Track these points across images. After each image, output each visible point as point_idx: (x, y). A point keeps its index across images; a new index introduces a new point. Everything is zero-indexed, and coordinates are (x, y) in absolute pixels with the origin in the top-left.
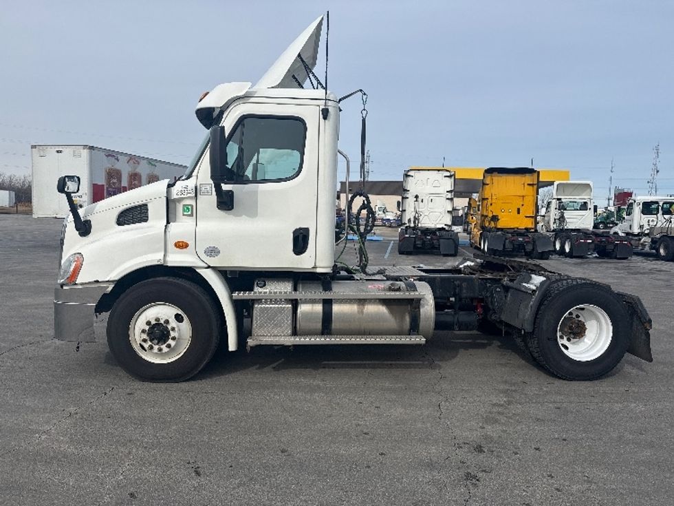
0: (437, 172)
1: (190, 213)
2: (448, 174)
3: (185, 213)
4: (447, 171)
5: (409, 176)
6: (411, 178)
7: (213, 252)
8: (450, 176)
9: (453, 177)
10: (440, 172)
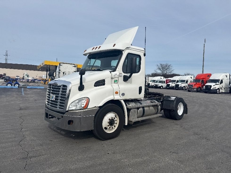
0: (70, 65)
1: (117, 82)
2: (74, 65)
3: (115, 82)
4: (74, 64)
5: (61, 65)
6: (61, 66)
7: (123, 94)
8: (75, 67)
9: (76, 67)
10: (71, 65)
